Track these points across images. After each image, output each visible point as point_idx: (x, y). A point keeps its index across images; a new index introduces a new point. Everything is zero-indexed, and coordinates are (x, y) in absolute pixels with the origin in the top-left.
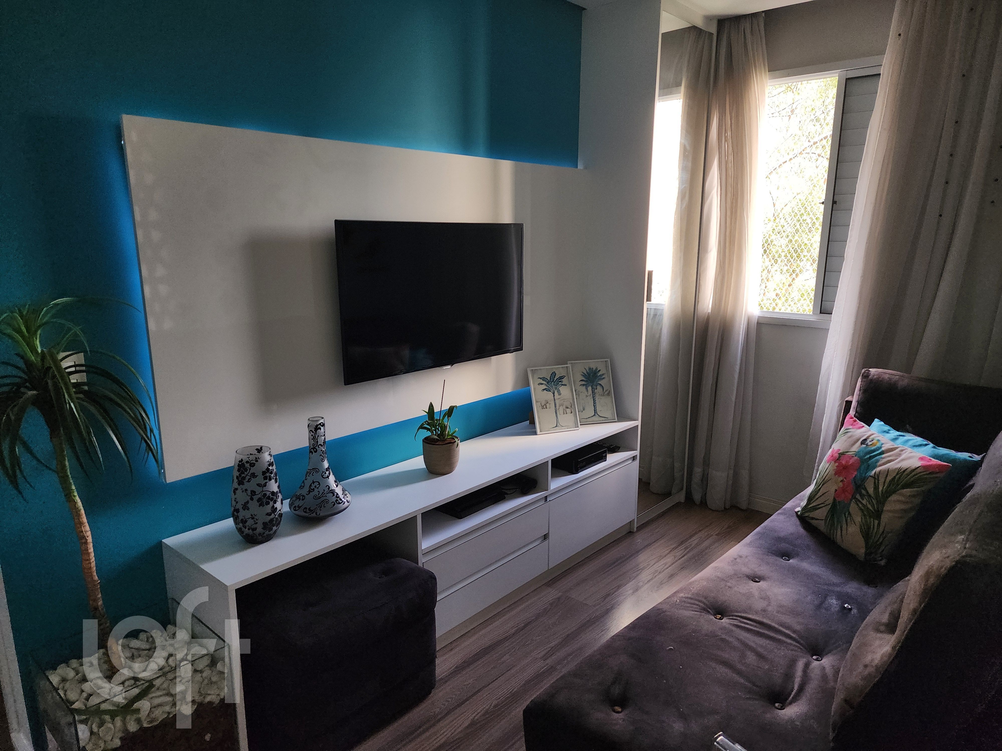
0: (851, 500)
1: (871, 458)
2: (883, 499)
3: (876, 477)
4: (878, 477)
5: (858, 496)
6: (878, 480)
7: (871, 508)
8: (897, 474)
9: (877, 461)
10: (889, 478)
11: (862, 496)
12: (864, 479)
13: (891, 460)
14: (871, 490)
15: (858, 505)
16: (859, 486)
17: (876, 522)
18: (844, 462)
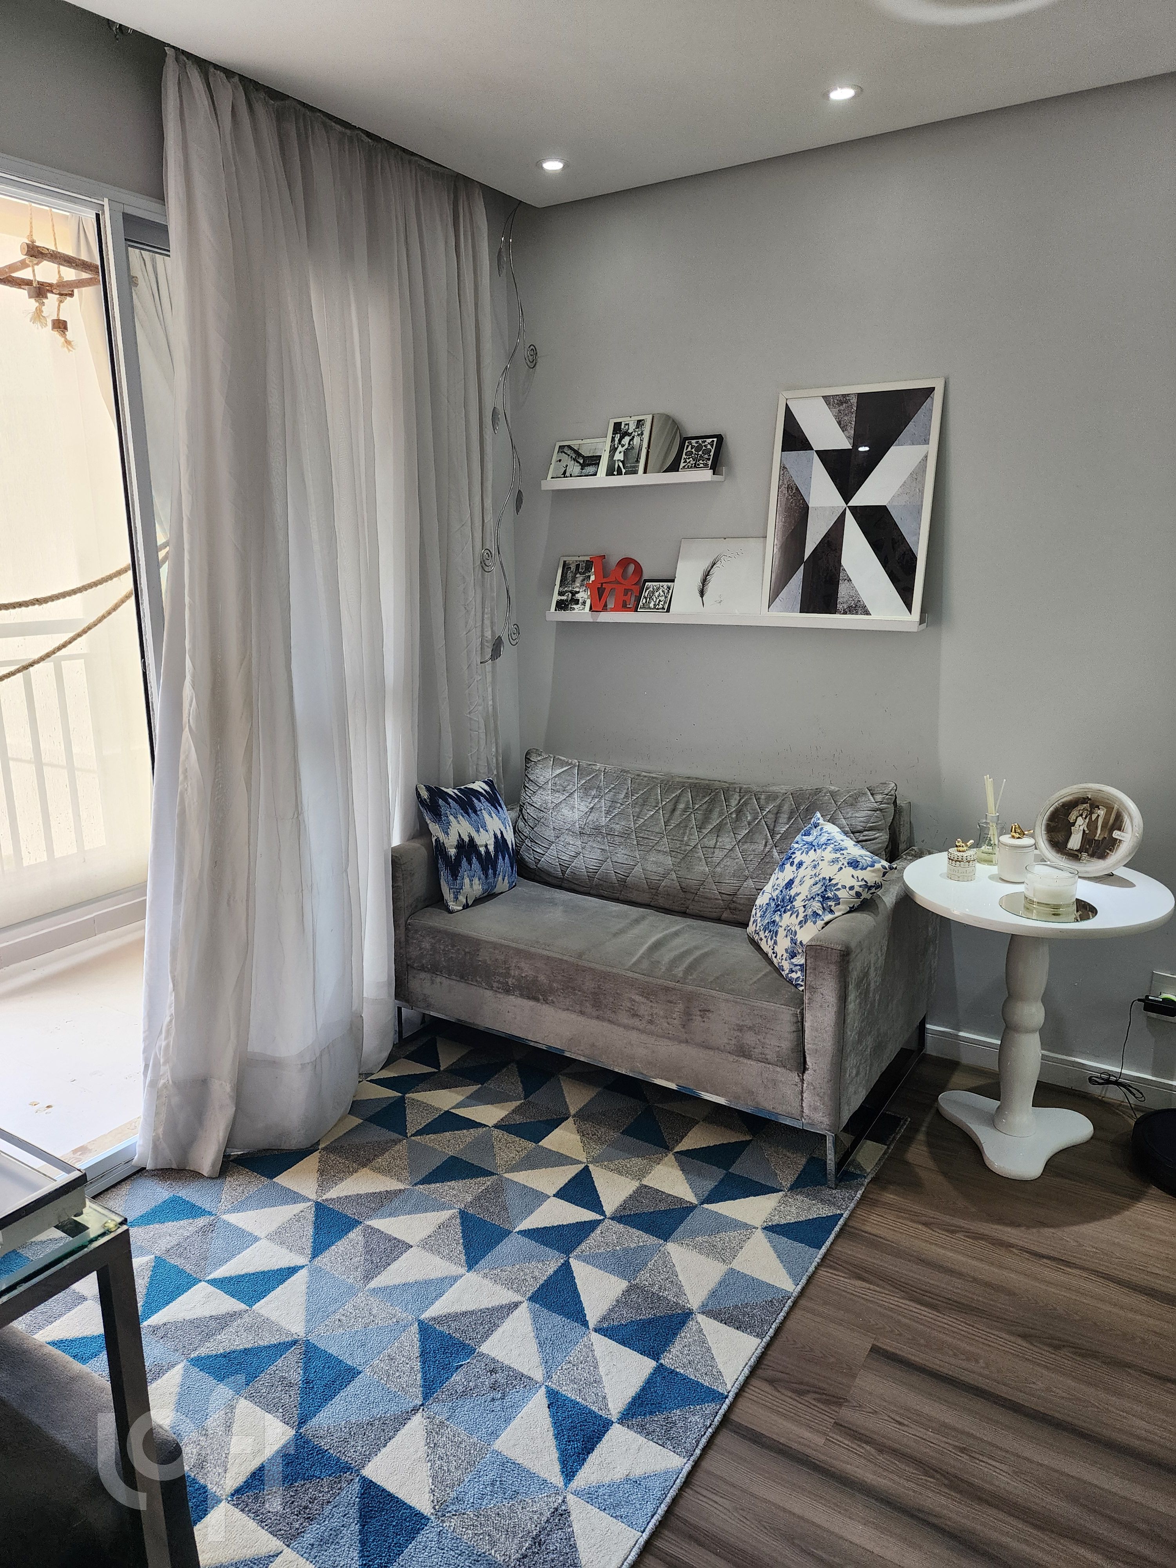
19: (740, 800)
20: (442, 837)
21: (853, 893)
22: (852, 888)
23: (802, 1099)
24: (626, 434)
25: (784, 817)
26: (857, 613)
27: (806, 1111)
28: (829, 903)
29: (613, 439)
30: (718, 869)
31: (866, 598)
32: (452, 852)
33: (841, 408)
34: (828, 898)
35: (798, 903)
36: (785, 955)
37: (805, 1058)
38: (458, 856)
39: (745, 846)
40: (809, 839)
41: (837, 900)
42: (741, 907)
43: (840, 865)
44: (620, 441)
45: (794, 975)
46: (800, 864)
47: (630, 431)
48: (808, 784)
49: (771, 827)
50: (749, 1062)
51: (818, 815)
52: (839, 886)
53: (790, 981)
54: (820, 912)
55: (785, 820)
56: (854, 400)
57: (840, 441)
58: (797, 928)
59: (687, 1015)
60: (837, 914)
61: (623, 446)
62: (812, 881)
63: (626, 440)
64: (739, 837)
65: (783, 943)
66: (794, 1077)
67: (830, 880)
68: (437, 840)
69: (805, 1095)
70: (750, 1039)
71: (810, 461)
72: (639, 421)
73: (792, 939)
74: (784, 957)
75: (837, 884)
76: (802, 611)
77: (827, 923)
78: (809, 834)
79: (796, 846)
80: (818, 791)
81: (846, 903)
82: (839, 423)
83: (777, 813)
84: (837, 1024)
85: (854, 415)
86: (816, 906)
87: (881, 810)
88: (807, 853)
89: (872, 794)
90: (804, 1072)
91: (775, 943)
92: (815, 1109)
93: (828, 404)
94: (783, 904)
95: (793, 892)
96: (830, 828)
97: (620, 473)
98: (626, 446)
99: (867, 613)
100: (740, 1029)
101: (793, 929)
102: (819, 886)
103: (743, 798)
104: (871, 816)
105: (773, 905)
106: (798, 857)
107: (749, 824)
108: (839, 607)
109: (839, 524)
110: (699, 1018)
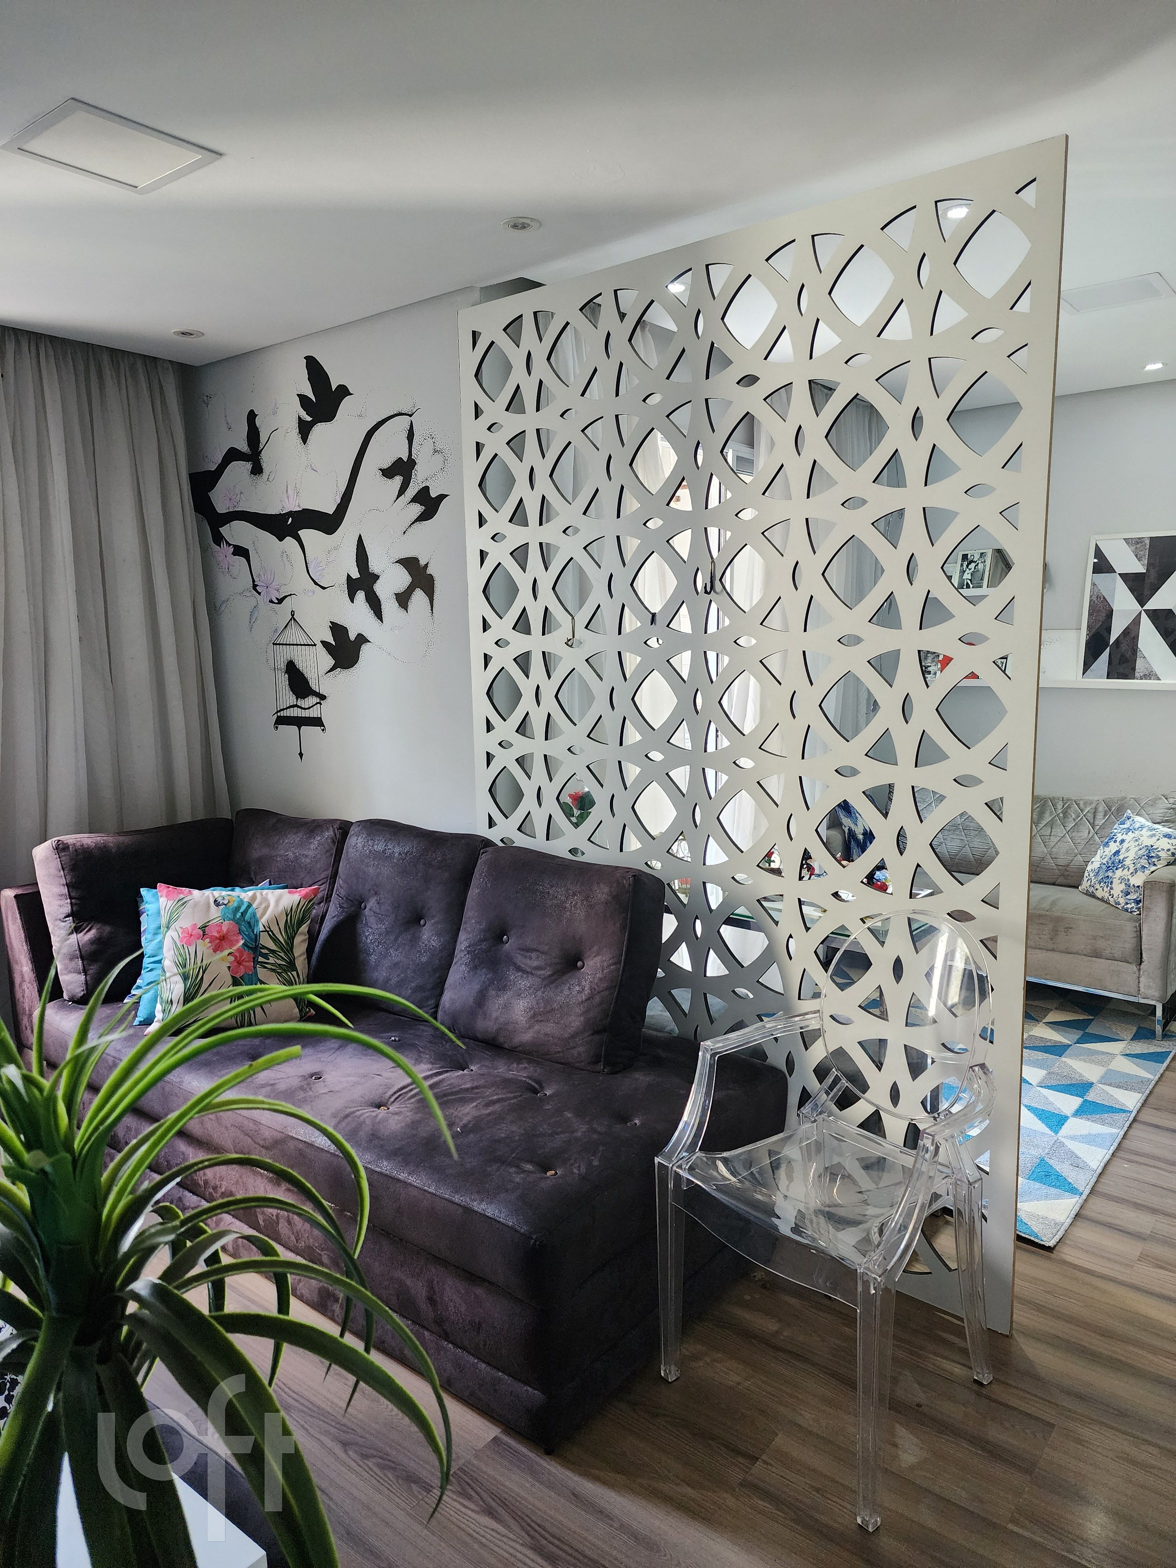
0: (255, 968)
1: (243, 914)
2: (288, 948)
3: (268, 929)
4: (270, 928)
5: (261, 959)
6: (272, 932)
7: (284, 963)
8: (287, 916)
9: (254, 914)
10: (282, 926)
11: (265, 956)
12: (256, 938)
13: (265, 907)
14: (272, 945)
15: (266, 968)
16: (254, 948)
17: (294, 973)
18: (216, 934)
19: (1063, 806)
20: (853, 827)
21: (1170, 853)
22: (1169, 850)
23: (1139, 982)
24: (972, 561)
25: (1100, 816)
26: (1150, 679)
27: (1142, 990)
28: (1153, 860)
29: (962, 565)
30: (1054, 850)
31: (1157, 669)
32: (861, 837)
33: (1138, 546)
34: (1152, 857)
35: (1128, 862)
36: (1121, 894)
37: (1141, 954)
38: (864, 839)
39: (1074, 834)
40: (1125, 826)
41: (1158, 857)
42: (1073, 874)
43: (1157, 837)
44: (967, 566)
45: (1129, 906)
46: (1122, 841)
47: (975, 560)
48: (1114, 794)
49: (1092, 821)
50: (1101, 960)
51: (1130, 812)
52: (1159, 849)
53: (1127, 910)
54: (1147, 866)
55: (1102, 817)
56: (1148, 542)
57: (1138, 567)
58: (1130, 877)
59: (1055, 932)
60: (1159, 867)
61: (970, 569)
62: (1137, 848)
63: (972, 565)
64: (1068, 829)
65: (1118, 888)
66: (1134, 968)
67: (1152, 846)
68: (850, 830)
69: (1141, 979)
70: (1101, 944)
71: (1115, 580)
72: (982, 554)
73: (1126, 884)
74: (1120, 896)
75: (1157, 848)
76: (1107, 678)
77: (1152, 872)
78: (1124, 824)
79: (1115, 831)
80: (1124, 798)
81: (1164, 859)
82: (1136, 556)
83: (1095, 812)
84: (1166, 930)
85: (1147, 551)
86: (1144, 862)
87: (1173, 809)
88: (1127, 834)
89: (1166, 799)
90: (1140, 964)
91: (1111, 888)
92: (1149, 987)
93: (1128, 543)
94: (1114, 864)
95: (1121, 857)
96: (1138, 819)
97: (968, 587)
98: (973, 570)
99: (1159, 679)
100: (1095, 938)
101: (1126, 878)
102: (1144, 850)
103: (1066, 803)
104: (1166, 813)
105: (1104, 867)
106: (1119, 837)
107: (1074, 820)
108: (1137, 675)
109: (1137, 621)
110: (1063, 933)
